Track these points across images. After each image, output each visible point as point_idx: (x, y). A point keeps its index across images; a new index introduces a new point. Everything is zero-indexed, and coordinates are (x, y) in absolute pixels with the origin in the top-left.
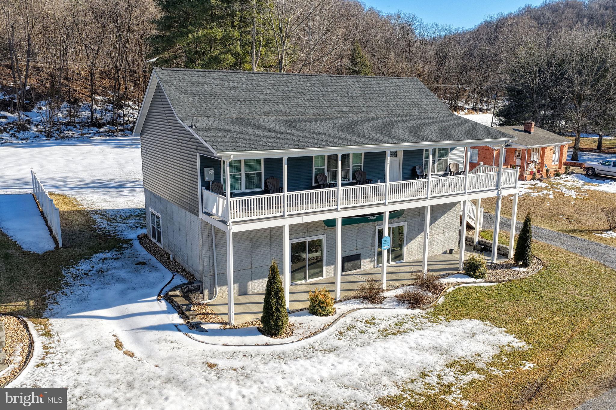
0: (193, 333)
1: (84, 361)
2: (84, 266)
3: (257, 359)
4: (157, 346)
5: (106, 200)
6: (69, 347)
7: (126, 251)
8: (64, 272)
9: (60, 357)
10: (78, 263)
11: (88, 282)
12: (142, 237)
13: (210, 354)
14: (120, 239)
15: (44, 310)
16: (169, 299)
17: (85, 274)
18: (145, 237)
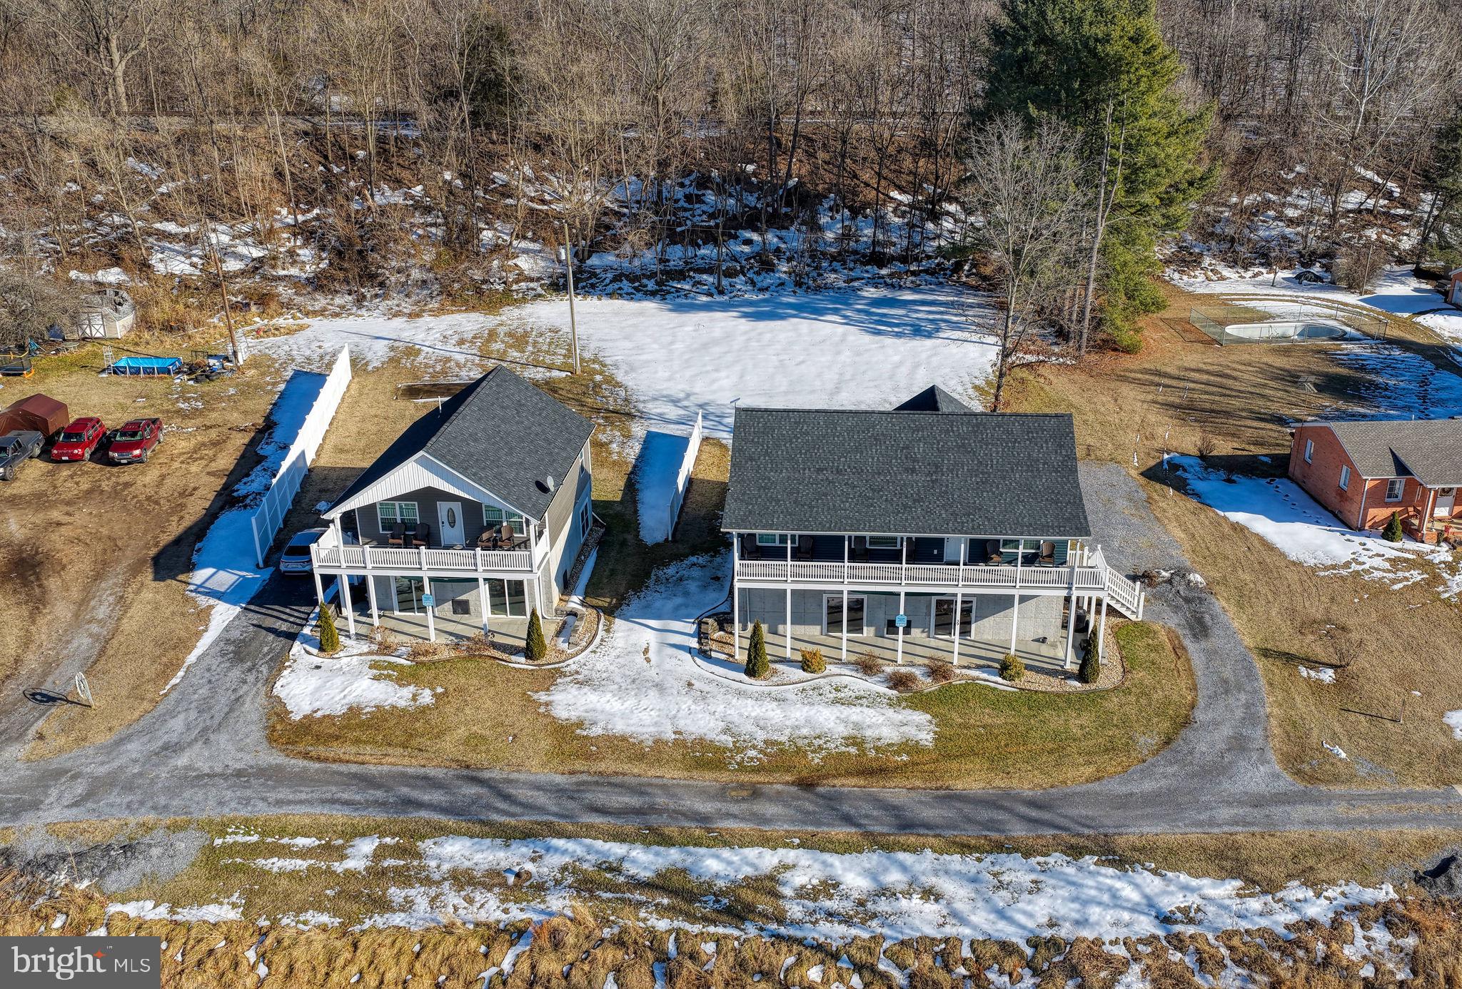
0: (699, 657)
1: (618, 657)
2: (672, 570)
4: (668, 660)
6: (615, 644)
7: (717, 559)
8: (653, 573)
9: (607, 649)
10: (669, 565)
11: (663, 589)
13: (696, 676)
15: (617, 609)
16: (700, 624)
17: (666, 579)
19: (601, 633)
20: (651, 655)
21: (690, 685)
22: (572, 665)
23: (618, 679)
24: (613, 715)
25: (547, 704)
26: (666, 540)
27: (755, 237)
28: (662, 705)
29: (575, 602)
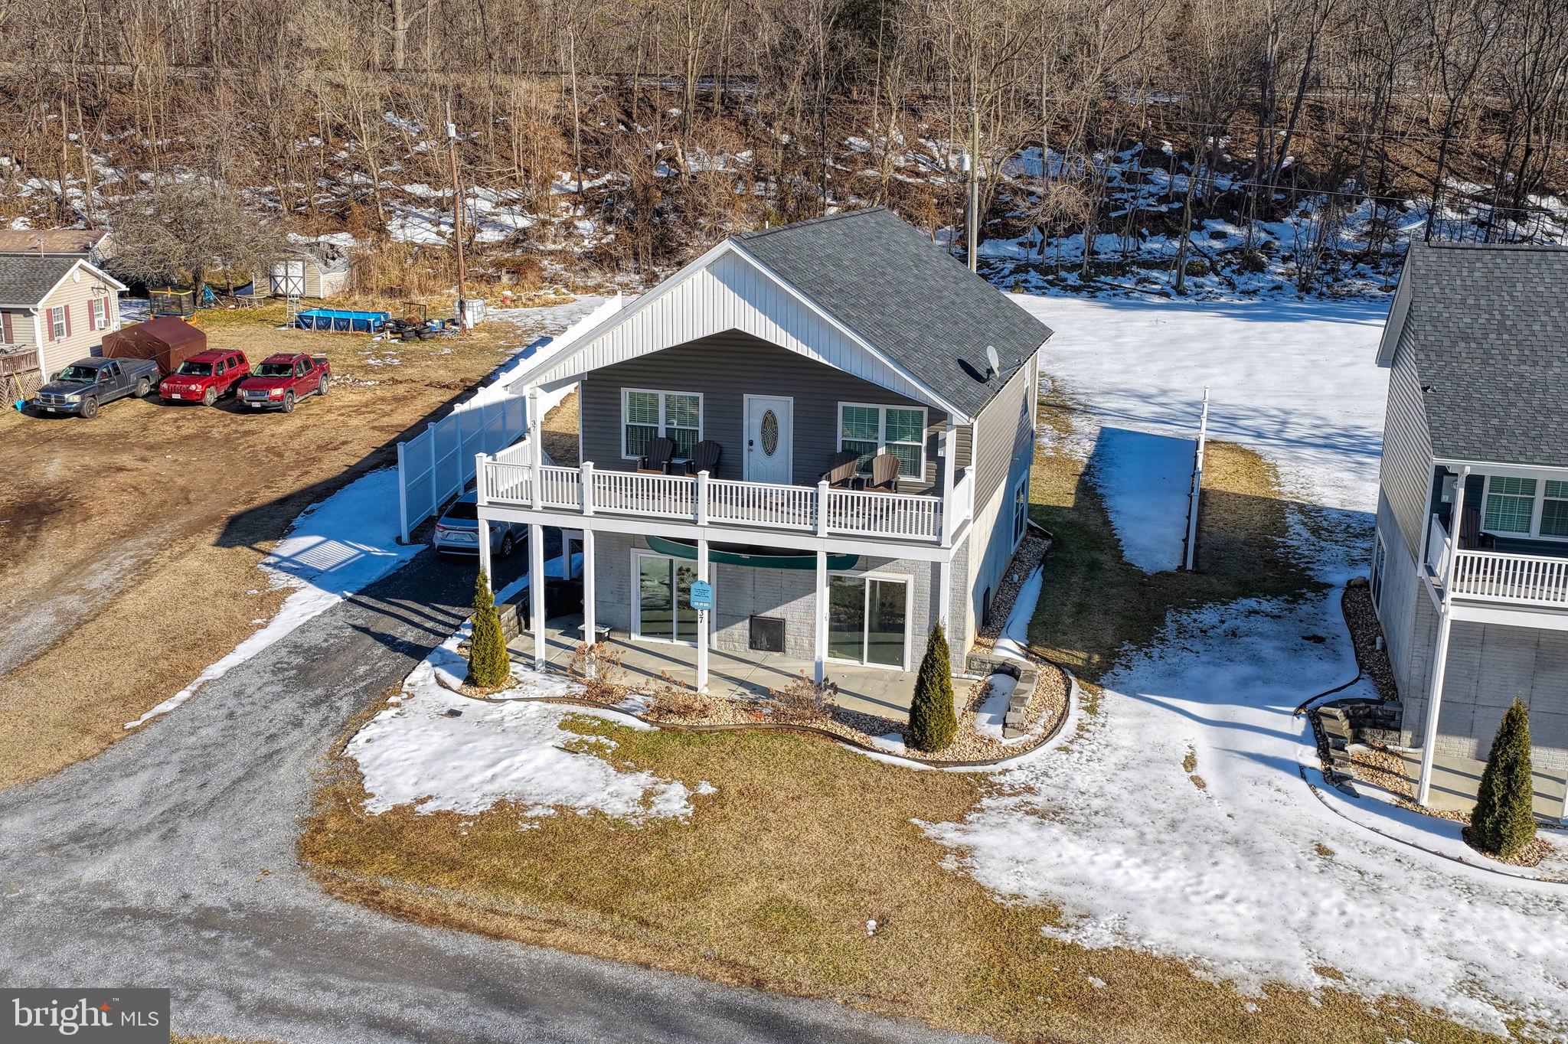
0: (1327, 790)
1: (1125, 767)
2: (1208, 616)
3: (1418, 875)
4: (1250, 787)
5: (1339, 483)
6: (1113, 739)
7: (1303, 607)
8: (1169, 618)
9: (1095, 748)
10: (1201, 608)
11: (1198, 646)
12: (1355, 586)
13: (1335, 833)
14: (1311, 578)
15: (1105, 672)
16: (1315, 718)
17: (1202, 631)
18: (1360, 586)
19: (1076, 714)
20: (1202, 770)
21: (1322, 851)
22: (1016, 771)
23: (1131, 816)
24: (1137, 899)
25: (961, 852)
26: (1182, 568)
27: (1230, 229)
28: (1263, 892)
29: (1008, 649)
